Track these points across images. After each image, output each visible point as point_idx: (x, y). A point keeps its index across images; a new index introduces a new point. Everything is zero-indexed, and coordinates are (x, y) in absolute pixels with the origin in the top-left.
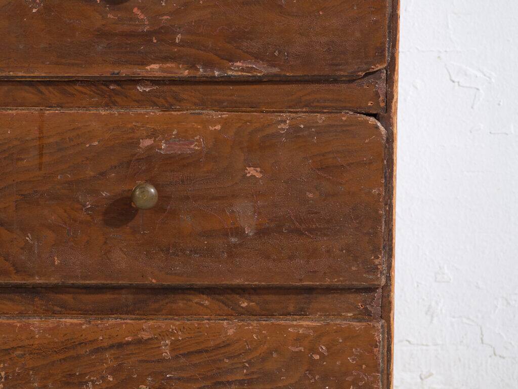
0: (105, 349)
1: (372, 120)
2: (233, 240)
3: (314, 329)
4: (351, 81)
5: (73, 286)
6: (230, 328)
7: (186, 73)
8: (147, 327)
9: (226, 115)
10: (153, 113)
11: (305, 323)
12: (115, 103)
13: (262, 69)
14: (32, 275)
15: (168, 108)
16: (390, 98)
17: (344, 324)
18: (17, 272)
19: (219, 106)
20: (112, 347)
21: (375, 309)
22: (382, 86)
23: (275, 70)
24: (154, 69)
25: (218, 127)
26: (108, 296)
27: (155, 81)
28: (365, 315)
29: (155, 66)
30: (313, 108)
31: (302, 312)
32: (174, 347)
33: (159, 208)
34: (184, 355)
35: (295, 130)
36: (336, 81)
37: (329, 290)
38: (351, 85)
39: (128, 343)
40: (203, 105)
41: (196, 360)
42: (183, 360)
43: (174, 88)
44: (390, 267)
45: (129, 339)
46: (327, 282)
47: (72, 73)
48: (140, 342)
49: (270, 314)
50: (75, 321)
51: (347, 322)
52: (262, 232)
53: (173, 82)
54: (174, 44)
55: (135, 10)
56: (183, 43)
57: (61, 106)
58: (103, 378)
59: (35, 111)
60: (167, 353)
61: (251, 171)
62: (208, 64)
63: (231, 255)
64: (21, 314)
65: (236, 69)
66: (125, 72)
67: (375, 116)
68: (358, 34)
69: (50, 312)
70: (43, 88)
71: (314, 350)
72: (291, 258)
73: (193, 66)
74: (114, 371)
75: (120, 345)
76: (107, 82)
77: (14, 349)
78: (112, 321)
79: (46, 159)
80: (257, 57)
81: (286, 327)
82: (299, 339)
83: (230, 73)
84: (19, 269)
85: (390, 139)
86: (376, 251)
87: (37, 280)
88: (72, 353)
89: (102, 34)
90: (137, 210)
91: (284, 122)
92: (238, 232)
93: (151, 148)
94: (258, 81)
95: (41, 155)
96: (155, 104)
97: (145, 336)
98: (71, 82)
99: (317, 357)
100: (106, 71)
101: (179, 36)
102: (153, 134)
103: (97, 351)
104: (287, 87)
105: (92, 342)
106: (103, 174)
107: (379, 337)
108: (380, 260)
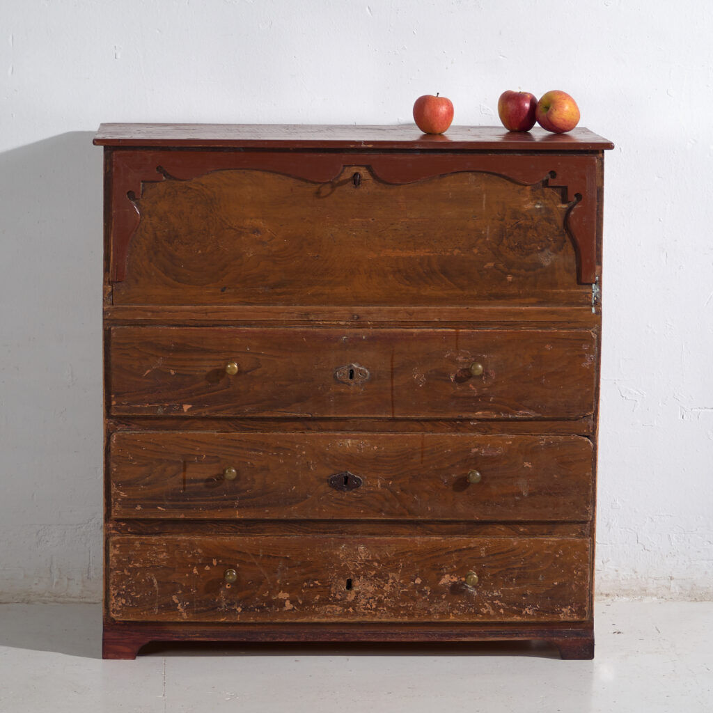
0: (452, 552)
1: (586, 439)
2: (517, 498)
3: (556, 542)
4: (576, 420)
5: (437, 521)
6: (515, 542)
7: (495, 416)
8: (474, 541)
9: (514, 437)
10: (478, 435)
11: (552, 539)
12: (459, 431)
13: (532, 414)
14: (417, 516)
15: (485, 433)
16: (595, 428)
17: (571, 539)
18: (410, 514)
19: (511, 432)
20: (456, 551)
21: (587, 532)
22: (591, 422)
23: (539, 415)
24: (479, 414)
25: (510, 443)
26: (454, 526)
27: (479, 420)
28: (582, 535)
30: (557, 433)
31: (550, 534)
32: (487, 551)
33: (481, 483)
34: (492, 555)
35: (548, 444)
36: (569, 420)
37: (563, 523)
38: (577, 422)
39: (464, 549)
40: (503, 431)
41: (498, 557)
42: (491, 557)
43: (489, 423)
44: (594, 511)
45: (465, 547)
46: (563, 519)
47: (438, 416)
48: (470, 548)
49: (535, 535)
50: (437, 538)
51: (573, 538)
52: (531, 494)
53: (488, 420)
54: (490, 402)
55: (471, 386)
56: (494, 402)
57: (432, 432)
58: (452, 566)
59: (420, 434)
60: (483, 554)
61: (527, 464)
62: (506, 412)
63: (516, 506)
64: (410, 535)
65: (520, 414)
66: (465, 415)
67: (588, 437)
68: (580, 397)
69: (425, 534)
70: (423, 423)
71: (556, 552)
72: (546, 507)
73: (498, 413)
74: (457, 563)
75: (460, 550)
76: (455, 420)
77: (407, 552)
78: (456, 538)
79: (424, 459)
80: (530, 408)
81: (543, 541)
82: (549, 547)
83: (517, 416)
84: (411, 512)
85: (595, 448)
86: (587, 503)
87: (419, 518)
88: (437, 554)
89: (454, 397)
90: (469, 483)
91: (543, 440)
92: (520, 494)
93: (476, 453)
94: (530, 420)
95: (422, 456)
96: (479, 431)
97: (472, 545)
98: (438, 420)
99: (558, 556)
100: (456, 415)
101: (492, 398)
102: (478, 446)
103: (448, 553)
104: (544, 423)
105: (446, 548)
106: (453, 466)
107: (588, 546)
108: (589, 508)
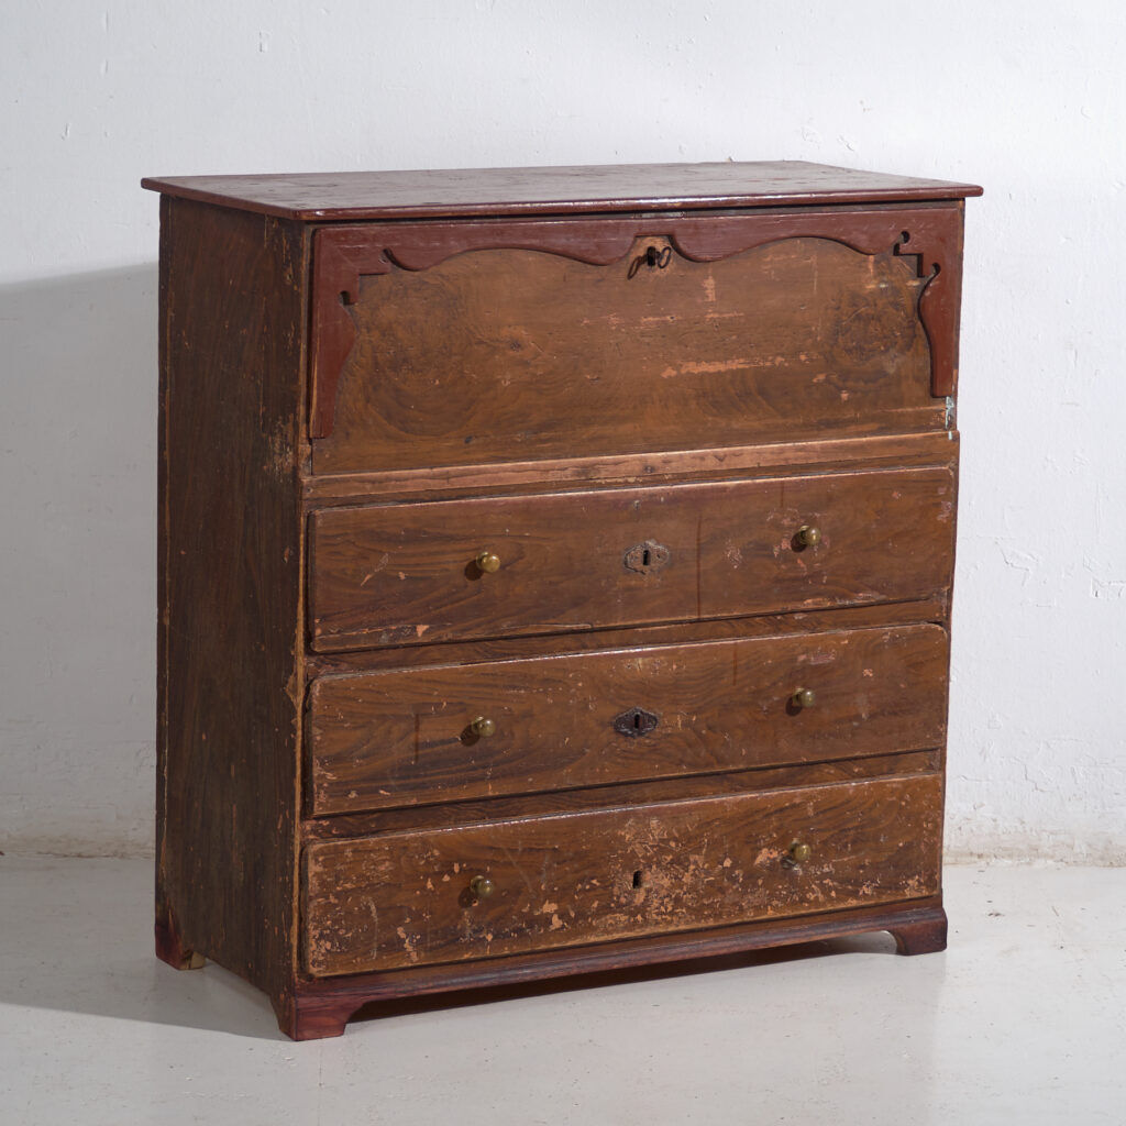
0: (771, 814)
1: (938, 627)
2: (855, 724)
3: (901, 783)
4: (928, 599)
6: (851, 789)
7: (829, 604)
8: (799, 794)
9: (851, 632)
10: (806, 635)
11: (895, 780)
12: (780, 630)
13: (876, 597)
14: (727, 765)
15: (814, 630)
16: (949, 610)
17: (920, 777)
18: (718, 762)
19: (846, 626)
20: (776, 812)
21: (936, 764)
22: (945, 601)
23: (883, 597)
25: (846, 642)
27: (807, 612)
28: (930, 768)
29: (809, 601)
30: (902, 621)
31: (891, 772)
32: (815, 807)
33: (814, 706)
34: (822, 812)
35: (893, 638)
38: (928, 602)
39: (787, 808)
40: (835, 625)
41: (829, 815)
42: (821, 816)
43: (819, 615)
45: (787, 804)
47: (755, 611)
48: (794, 806)
49: (874, 775)
50: (752, 795)
51: (922, 775)
52: (872, 716)
53: (819, 611)
54: (823, 584)
55: (799, 561)
56: (828, 583)
57: (747, 636)
58: (771, 836)
60: (811, 812)
61: (867, 672)
62: (843, 597)
63: (853, 735)
65: (860, 598)
66: (790, 607)
67: (941, 623)
68: (934, 566)
70: (735, 623)
71: (901, 799)
72: (890, 733)
73: (832, 599)
74: (777, 830)
75: (782, 810)
76: (776, 615)
77: (714, 821)
78: (776, 793)
79: (739, 677)
80: (873, 588)
81: (885, 784)
82: (893, 791)
83: (856, 602)
84: (720, 761)
87: (731, 768)
88: (751, 820)
89: (778, 580)
91: (887, 631)
92: (858, 717)
93: (804, 661)
94: (871, 605)
95: (735, 673)
96: (805, 628)
97: (797, 801)
98: (754, 617)
99: (904, 803)
100: (779, 607)
101: (826, 578)
102: (806, 651)
103: (767, 816)
104: (889, 608)
105: (763, 810)
106: (774, 684)
